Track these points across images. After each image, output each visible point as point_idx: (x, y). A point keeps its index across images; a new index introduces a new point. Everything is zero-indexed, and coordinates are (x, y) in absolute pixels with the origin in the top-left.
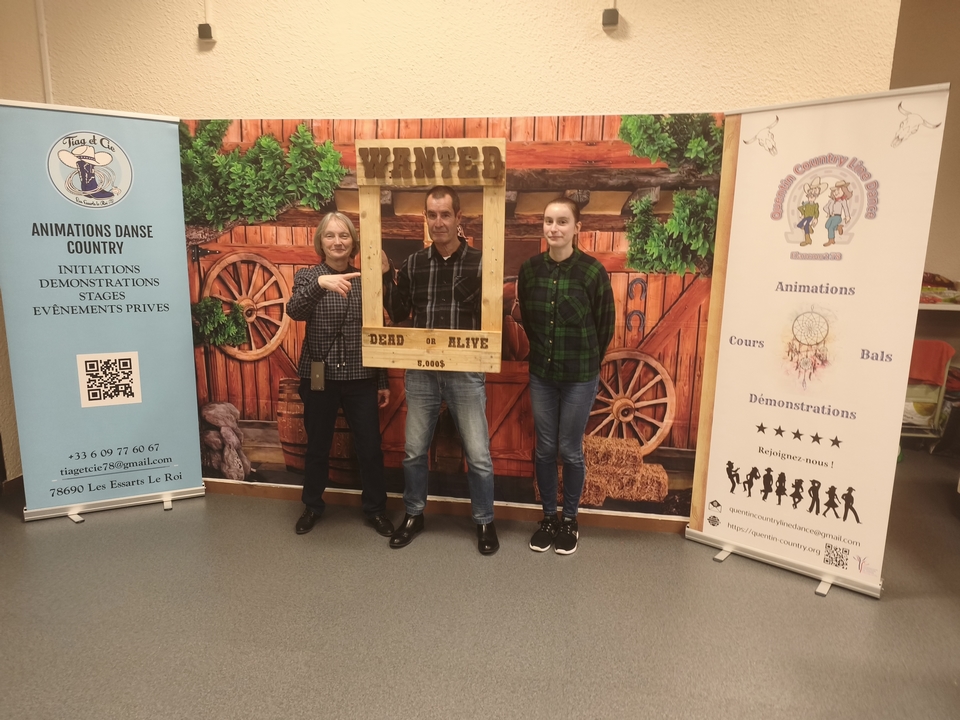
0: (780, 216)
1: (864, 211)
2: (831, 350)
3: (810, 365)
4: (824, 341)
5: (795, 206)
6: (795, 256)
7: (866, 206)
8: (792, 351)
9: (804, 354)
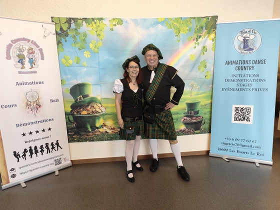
0: (10, 59)
1: (40, 58)
2: (41, 102)
3: (35, 108)
4: (38, 100)
5: (15, 55)
6: (20, 73)
7: (40, 56)
8: (27, 105)
9: (33, 105)
